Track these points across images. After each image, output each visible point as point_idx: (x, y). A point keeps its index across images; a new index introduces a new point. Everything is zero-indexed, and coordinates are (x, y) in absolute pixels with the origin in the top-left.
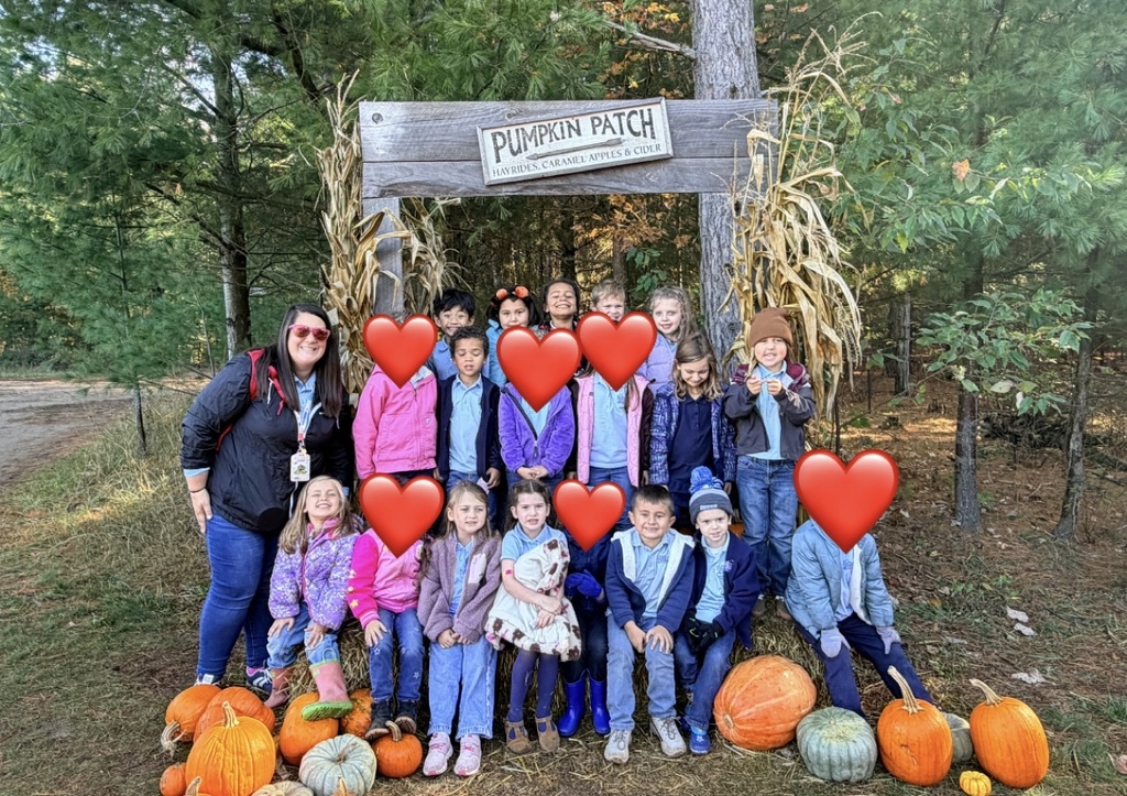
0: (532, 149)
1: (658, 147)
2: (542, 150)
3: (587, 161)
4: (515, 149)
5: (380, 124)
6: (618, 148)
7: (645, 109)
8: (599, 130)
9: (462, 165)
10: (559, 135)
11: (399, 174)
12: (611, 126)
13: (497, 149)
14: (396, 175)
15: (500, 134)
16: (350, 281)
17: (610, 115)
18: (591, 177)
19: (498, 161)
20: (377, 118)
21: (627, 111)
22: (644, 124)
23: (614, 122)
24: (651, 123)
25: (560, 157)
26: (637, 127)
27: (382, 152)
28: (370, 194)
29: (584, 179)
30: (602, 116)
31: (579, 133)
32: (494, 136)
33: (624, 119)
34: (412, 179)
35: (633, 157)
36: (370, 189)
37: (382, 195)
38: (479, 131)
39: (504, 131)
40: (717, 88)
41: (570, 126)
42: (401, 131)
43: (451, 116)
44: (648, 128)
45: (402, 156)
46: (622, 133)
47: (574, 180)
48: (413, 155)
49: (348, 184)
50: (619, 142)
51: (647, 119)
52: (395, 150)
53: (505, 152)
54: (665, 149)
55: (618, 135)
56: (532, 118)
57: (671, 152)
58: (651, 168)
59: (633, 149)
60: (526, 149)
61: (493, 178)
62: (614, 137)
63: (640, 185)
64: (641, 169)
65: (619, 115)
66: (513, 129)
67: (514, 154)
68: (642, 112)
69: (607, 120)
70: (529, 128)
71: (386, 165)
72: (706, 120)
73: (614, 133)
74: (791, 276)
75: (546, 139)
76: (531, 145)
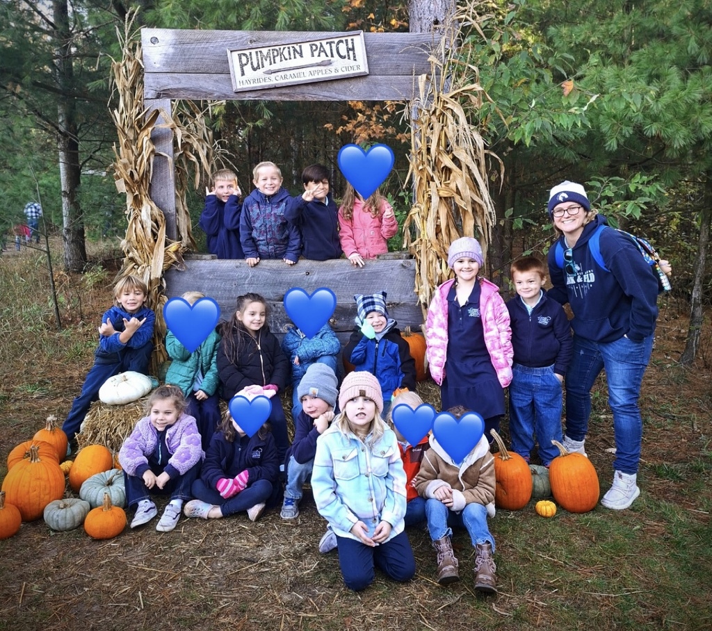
0: (267, 66)
1: (358, 67)
2: (274, 67)
3: (306, 76)
4: (255, 66)
5: (157, 45)
6: (329, 67)
7: (349, 39)
8: (316, 53)
9: (215, 77)
10: (287, 56)
11: (171, 82)
12: (324, 51)
13: (242, 66)
14: (168, 82)
15: (244, 55)
16: (133, 158)
17: (324, 43)
18: (310, 88)
19: (243, 74)
20: (154, 40)
21: (336, 40)
22: (348, 50)
23: (327, 48)
24: (353, 49)
25: (288, 73)
26: (343, 52)
27: (158, 65)
28: (149, 96)
29: (305, 89)
30: (318, 43)
31: (301, 56)
32: (240, 56)
33: (334, 46)
34: (180, 86)
35: (340, 74)
36: (149, 92)
37: (158, 97)
38: (229, 52)
39: (247, 52)
41: (295, 50)
42: (171, 50)
43: (208, 41)
44: (351, 53)
45: (173, 69)
46: (332, 56)
47: (298, 90)
48: (181, 68)
49: (133, 88)
50: (330, 63)
51: (350, 46)
52: (167, 64)
53: (248, 69)
54: (364, 68)
55: (330, 58)
56: (267, 44)
57: (367, 71)
58: (353, 82)
59: (340, 68)
60: (263, 67)
61: (239, 87)
62: (327, 59)
63: (345, 94)
64: (346, 83)
65: (330, 43)
66: (253, 51)
67: (254, 69)
68: (347, 41)
69: (321, 46)
70: (265, 51)
71: (160, 75)
72: (393, 47)
73: (327, 56)
74: (447, 161)
75: (278, 59)
76: (266, 63)
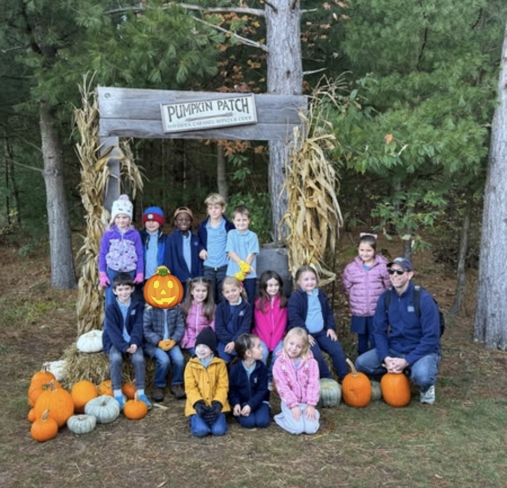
0: (188, 116)
1: (250, 118)
2: (193, 116)
3: (215, 123)
4: (179, 115)
5: (109, 98)
6: (231, 117)
7: (244, 98)
8: (222, 107)
9: (152, 122)
10: (202, 109)
11: (118, 124)
12: (227, 106)
13: (170, 115)
15: (172, 107)
16: (93, 180)
17: (227, 101)
18: (217, 131)
19: (171, 120)
20: (108, 95)
21: (235, 99)
22: (243, 106)
23: (229, 104)
24: (247, 105)
25: (202, 121)
26: (240, 107)
27: (109, 113)
28: (103, 135)
29: (214, 132)
30: (223, 101)
31: (211, 108)
32: (169, 108)
33: (234, 103)
34: (126, 128)
35: (238, 122)
36: (103, 132)
37: (110, 135)
38: (161, 106)
39: (174, 106)
40: (280, 71)
41: (207, 105)
42: (119, 103)
43: (146, 96)
44: (245, 108)
45: (120, 116)
46: (233, 109)
47: (209, 132)
48: (126, 115)
49: (90, 129)
50: (231, 115)
51: (245, 103)
52: (117, 112)
53: (174, 117)
54: (253, 118)
55: (231, 111)
56: (188, 100)
57: (256, 121)
58: (246, 127)
59: (238, 118)
60: (185, 115)
61: (168, 129)
62: (228, 112)
63: (241, 136)
64: (242, 128)
65: (231, 101)
66: (178, 105)
67: (179, 117)
68: (242, 100)
69: (225, 103)
70: (186, 105)
71: (112, 120)
72: (273, 105)
73: (229, 109)
74: (311, 184)
75: (195, 111)
76: (187, 113)
